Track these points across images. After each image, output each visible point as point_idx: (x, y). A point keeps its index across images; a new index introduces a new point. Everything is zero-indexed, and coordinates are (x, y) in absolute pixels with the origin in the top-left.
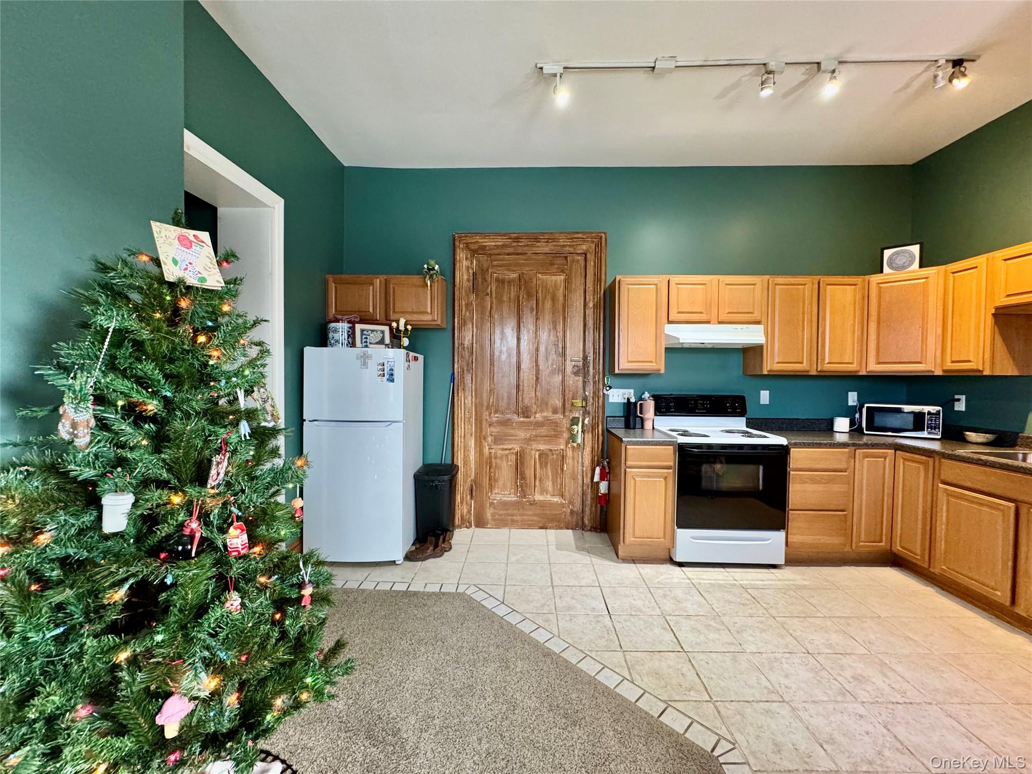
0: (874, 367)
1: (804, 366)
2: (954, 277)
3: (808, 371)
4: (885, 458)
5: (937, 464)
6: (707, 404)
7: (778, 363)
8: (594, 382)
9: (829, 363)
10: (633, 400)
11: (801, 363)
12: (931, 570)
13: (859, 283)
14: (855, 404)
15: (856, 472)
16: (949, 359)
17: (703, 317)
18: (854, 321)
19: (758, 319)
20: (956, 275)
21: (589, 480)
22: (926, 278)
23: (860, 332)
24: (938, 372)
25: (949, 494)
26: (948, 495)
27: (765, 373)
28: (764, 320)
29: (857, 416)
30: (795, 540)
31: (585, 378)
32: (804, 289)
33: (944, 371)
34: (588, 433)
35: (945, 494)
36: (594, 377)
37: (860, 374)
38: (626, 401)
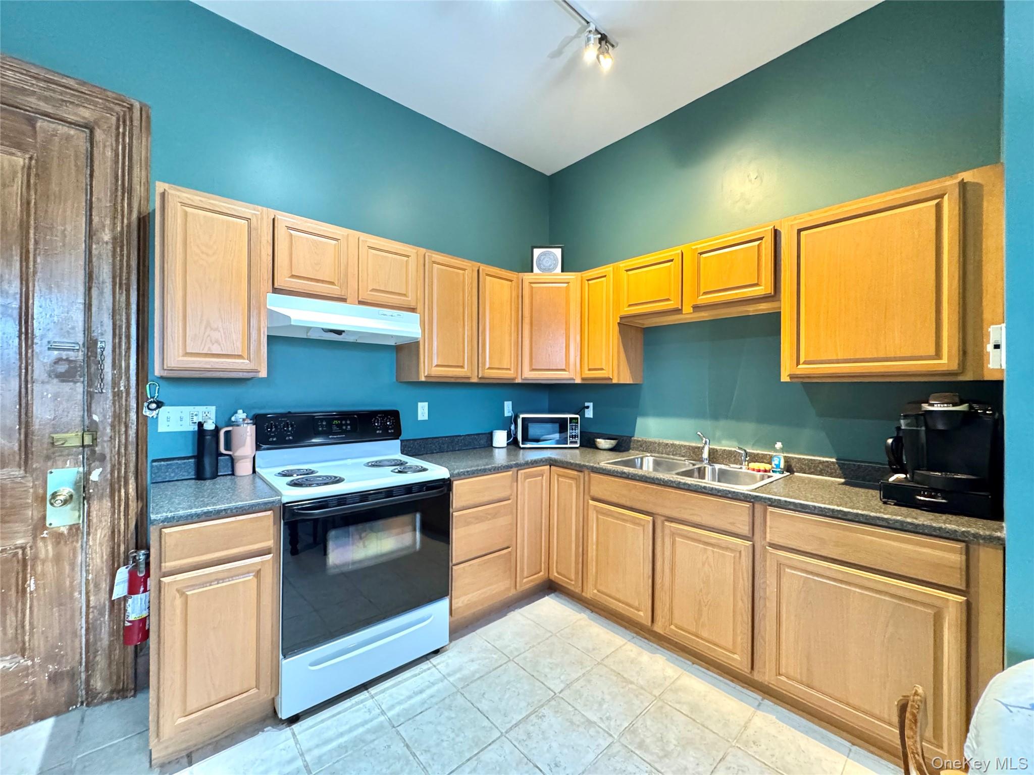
0: (529, 375)
1: (465, 371)
2: (589, 284)
3: (469, 378)
4: (543, 476)
5: (587, 478)
6: (346, 425)
7: (437, 366)
8: (117, 395)
9: (489, 368)
10: (209, 426)
11: (462, 367)
12: (584, 594)
13: (515, 279)
14: (510, 415)
15: (519, 497)
16: (586, 368)
17: (335, 290)
18: (511, 322)
19: (413, 305)
20: (590, 282)
21: (104, 596)
22: (568, 283)
23: (516, 334)
24: (578, 381)
25: (599, 511)
26: (597, 512)
27: (423, 379)
28: (420, 308)
29: (513, 427)
30: (460, 604)
31: (90, 384)
32: (464, 275)
33: (583, 379)
34: (101, 498)
35: (595, 512)
36: (115, 384)
37: (517, 381)
38: (196, 428)
